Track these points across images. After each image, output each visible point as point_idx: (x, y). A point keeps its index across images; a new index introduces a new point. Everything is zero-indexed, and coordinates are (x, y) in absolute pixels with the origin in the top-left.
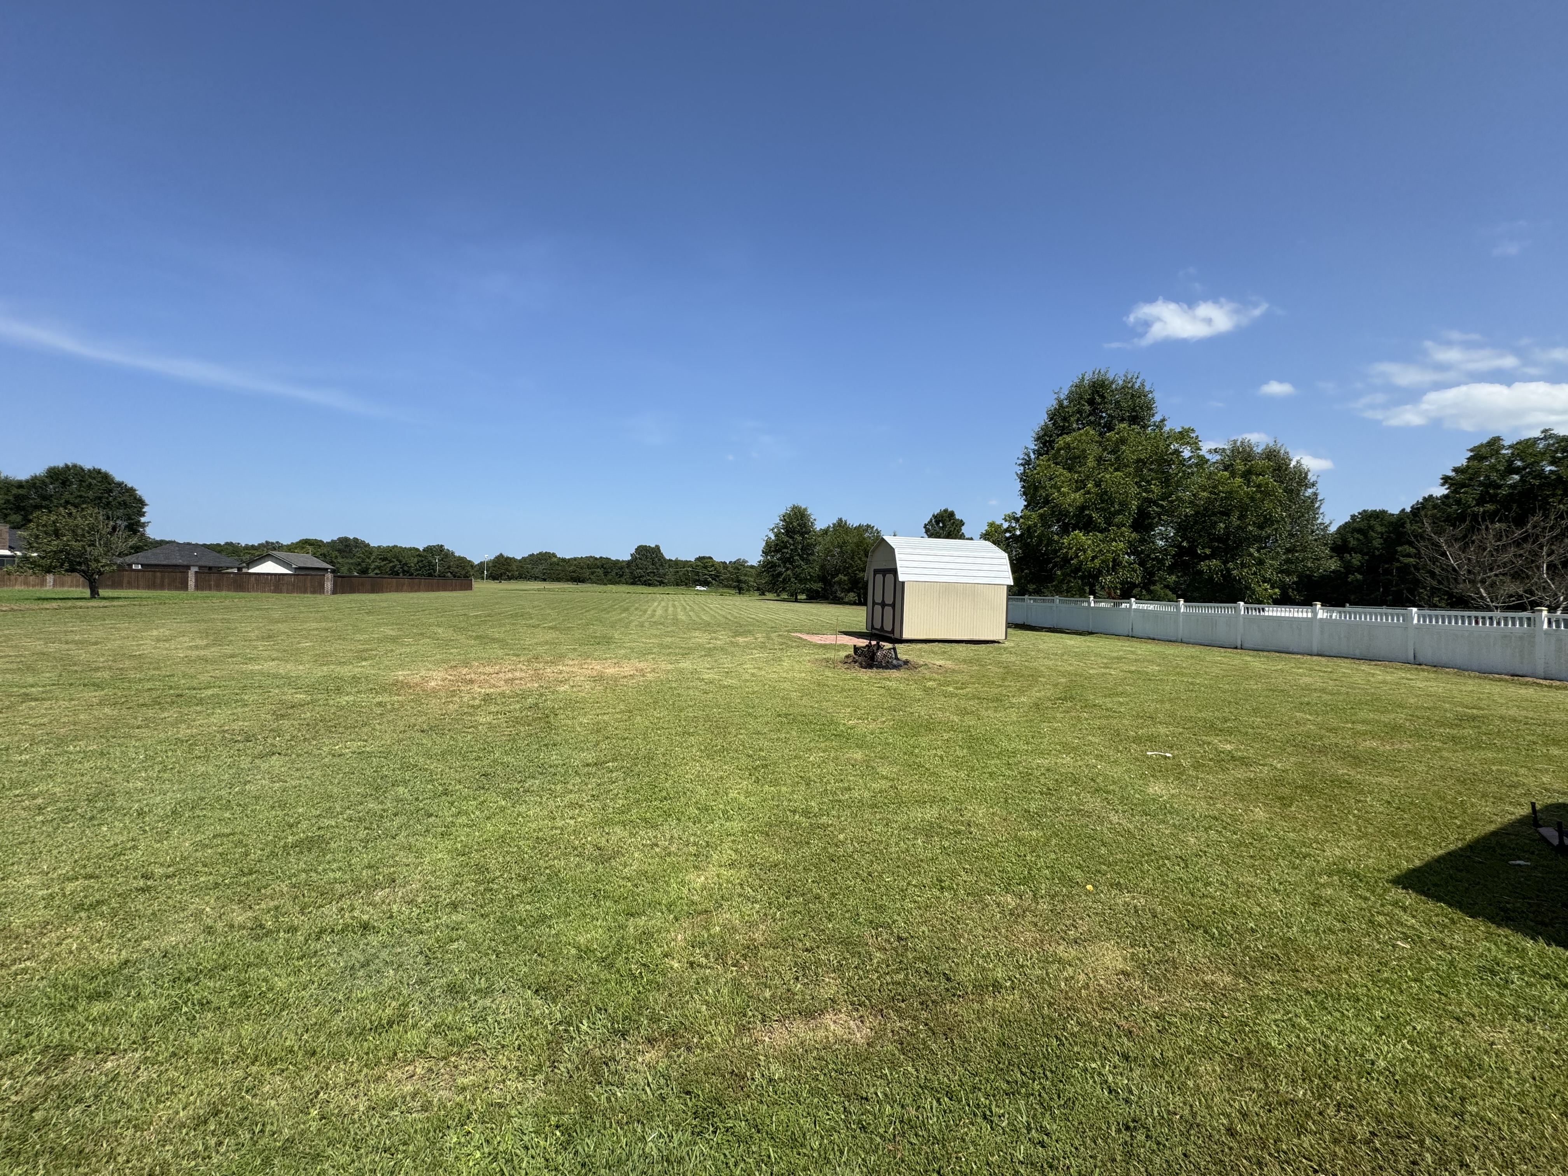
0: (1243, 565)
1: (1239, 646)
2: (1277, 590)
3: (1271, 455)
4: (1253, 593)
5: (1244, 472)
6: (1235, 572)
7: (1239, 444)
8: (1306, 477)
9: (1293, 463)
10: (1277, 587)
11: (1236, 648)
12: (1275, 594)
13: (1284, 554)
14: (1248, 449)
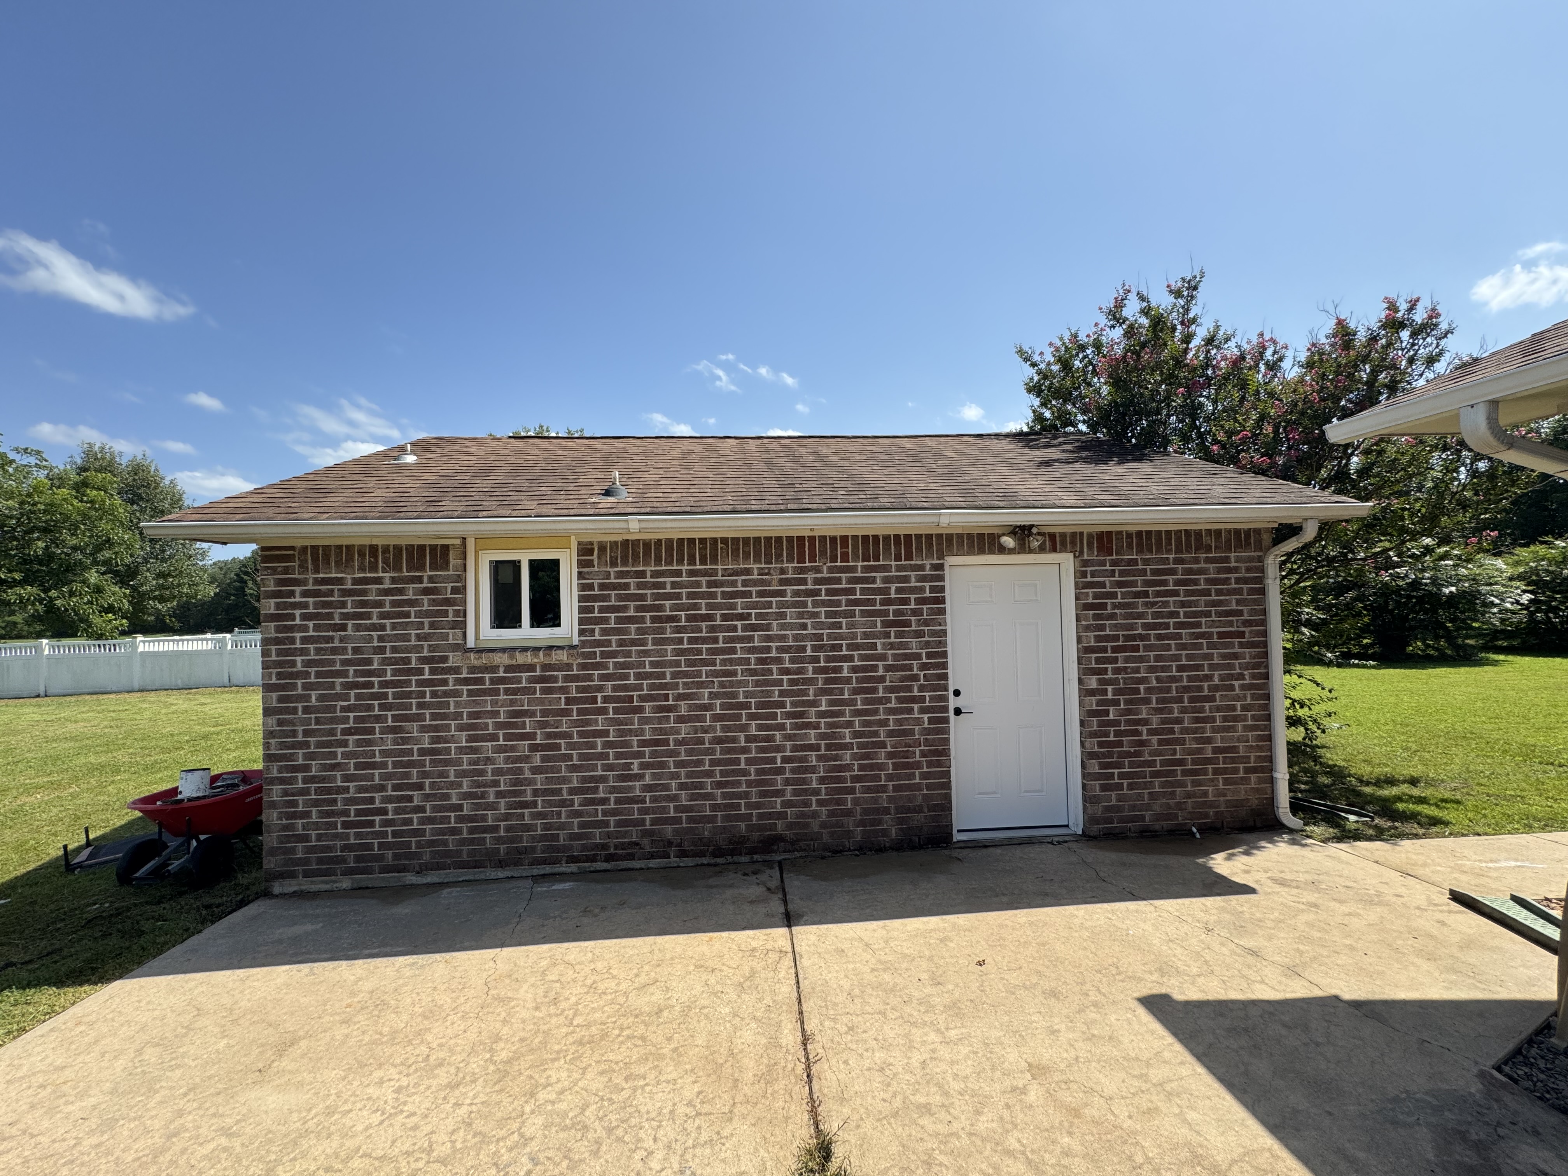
0: (72, 594)
1: (42, 693)
2: (124, 621)
3: (137, 469)
4: (90, 626)
5: (76, 484)
6: (58, 602)
7: (96, 449)
8: (180, 499)
9: (167, 482)
10: (127, 618)
11: (38, 696)
12: (122, 625)
13: (154, 579)
14: (108, 456)
